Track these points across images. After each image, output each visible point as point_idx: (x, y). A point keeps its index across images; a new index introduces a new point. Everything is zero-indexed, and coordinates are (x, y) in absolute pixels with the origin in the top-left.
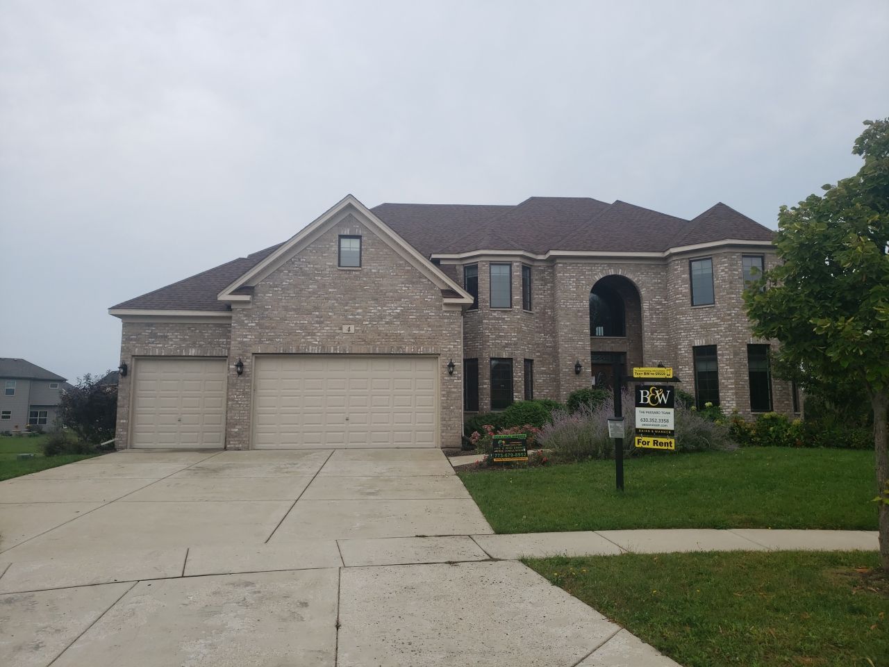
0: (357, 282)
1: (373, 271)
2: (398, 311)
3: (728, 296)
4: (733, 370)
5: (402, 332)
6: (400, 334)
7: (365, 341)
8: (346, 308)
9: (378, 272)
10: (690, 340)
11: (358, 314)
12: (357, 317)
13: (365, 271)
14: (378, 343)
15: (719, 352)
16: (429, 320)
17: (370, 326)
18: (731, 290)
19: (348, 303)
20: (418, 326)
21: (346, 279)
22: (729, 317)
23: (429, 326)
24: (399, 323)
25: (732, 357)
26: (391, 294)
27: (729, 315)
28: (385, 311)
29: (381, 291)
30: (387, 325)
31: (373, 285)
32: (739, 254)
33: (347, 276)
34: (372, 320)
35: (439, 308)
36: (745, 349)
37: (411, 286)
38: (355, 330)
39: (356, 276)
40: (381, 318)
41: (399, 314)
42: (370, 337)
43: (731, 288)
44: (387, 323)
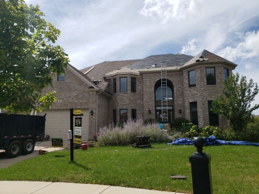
0: (63, 86)
1: (68, 81)
2: (75, 94)
3: (200, 83)
4: (202, 111)
5: (77, 101)
6: (76, 102)
7: (64, 105)
8: (59, 94)
9: (69, 82)
10: (189, 100)
11: (63, 96)
12: (62, 97)
13: (65, 82)
14: (69, 105)
15: (198, 104)
16: (86, 97)
17: (66, 100)
18: (201, 81)
19: (60, 93)
20: (82, 99)
21: (59, 85)
22: (201, 91)
23: (85, 99)
24: (76, 98)
25: (202, 106)
26: (73, 89)
27: (201, 90)
28: (71, 95)
29: (70, 88)
30: (72, 100)
31: (68, 86)
32: (204, 67)
33: (59, 84)
34: (67, 98)
35: (89, 93)
36: (207, 102)
37: (80, 86)
38: (62, 101)
39: (62, 84)
40: (70, 97)
41: (75, 95)
42: (66, 104)
43: (201, 80)
44: (72, 99)
